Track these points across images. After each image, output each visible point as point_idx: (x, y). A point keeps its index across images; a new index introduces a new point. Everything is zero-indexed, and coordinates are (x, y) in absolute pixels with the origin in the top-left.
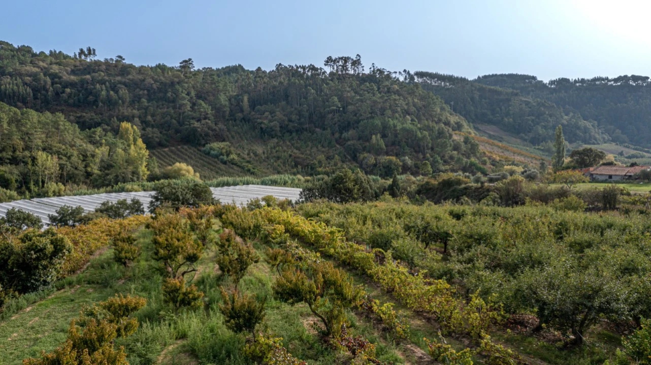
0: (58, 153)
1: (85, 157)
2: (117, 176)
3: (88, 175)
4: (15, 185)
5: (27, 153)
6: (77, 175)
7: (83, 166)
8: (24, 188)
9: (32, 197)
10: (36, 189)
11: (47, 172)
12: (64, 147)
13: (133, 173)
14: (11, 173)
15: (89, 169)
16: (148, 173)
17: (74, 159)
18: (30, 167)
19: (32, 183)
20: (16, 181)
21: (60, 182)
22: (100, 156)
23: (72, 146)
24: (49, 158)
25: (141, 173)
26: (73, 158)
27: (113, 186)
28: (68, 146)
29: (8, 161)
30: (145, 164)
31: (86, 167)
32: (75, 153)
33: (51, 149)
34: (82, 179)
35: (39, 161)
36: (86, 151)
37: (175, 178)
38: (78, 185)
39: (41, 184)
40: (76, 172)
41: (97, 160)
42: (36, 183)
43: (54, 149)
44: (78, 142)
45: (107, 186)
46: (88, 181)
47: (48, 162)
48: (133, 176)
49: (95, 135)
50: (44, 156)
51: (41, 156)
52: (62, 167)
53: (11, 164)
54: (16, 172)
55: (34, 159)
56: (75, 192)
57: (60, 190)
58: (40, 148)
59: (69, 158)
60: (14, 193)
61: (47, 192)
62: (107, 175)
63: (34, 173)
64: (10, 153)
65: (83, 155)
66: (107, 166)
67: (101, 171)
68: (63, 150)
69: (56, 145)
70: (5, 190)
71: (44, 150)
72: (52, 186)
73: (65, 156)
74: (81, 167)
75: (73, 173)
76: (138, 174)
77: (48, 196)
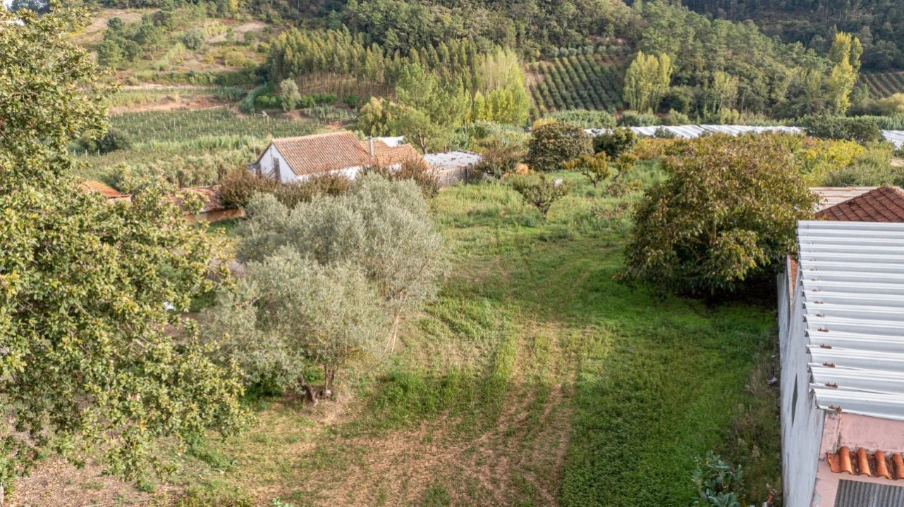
0: (741, 74)
1: (772, 80)
2: (805, 106)
3: (772, 102)
4: (688, 108)
5: (707, 73)
6: (758, 102)
7: (767, 91)
8: (697, 112)
9: (702, 123)
10: (709, 115)
11: (723, 96)
12: (748, 67)
13: (828, 104)
14: (686, 95)
15: (773, 96)
16: (849, 105)
17: (758, 82)
18: (706, 89)
19: (706, 108)
20: (690, 104)
21: (736, 108)
22: (790, 79)
23: (758, 66)
24: (728, 80)
25: (839, 105)
26: (756, 81)
27: (796, 119)
28: (753, 66)
29: (686, 81)
30: (847, 92)
31: (771, 91)
32: (761, 75)
33: (734, 69)
34: (763, 107)
35: (716, 82)
36: (774, 72)
37: (887, 114)
38: (755, 113)
39: (714, 109)
40: (757, 98)
41: (786, 85)
42: (710, 109)
43: (737, 69)
44: (768, 60)
45: (790, 117)
46: (770, 110)
47: (726, 84)
48: (826, 107)
49: (792, 51)
50: (723, 77)
51: (720, 76)
52: (741, 91)
53: (688, 84)
54: (691, 93)
55: (711, 80)
56: (749, 121)
57: (733, 118)
58: (722, 67)
59: (752, 80)
60: (685, 117)
61: (719, 119)
62: (793, 103)
63: (710, 96)
64: (690, 72)
65: (770, 78)
66: (796, 92)
67: (787, 98)
68: (747, 70)
69: (741, 65)
70: (677, 112)
71: (726, 69)
72: (726, 112)
73: (748, 77)
74: (764, 92)
75: (754, 99)
76: (834, 106)
77: (720, 124)
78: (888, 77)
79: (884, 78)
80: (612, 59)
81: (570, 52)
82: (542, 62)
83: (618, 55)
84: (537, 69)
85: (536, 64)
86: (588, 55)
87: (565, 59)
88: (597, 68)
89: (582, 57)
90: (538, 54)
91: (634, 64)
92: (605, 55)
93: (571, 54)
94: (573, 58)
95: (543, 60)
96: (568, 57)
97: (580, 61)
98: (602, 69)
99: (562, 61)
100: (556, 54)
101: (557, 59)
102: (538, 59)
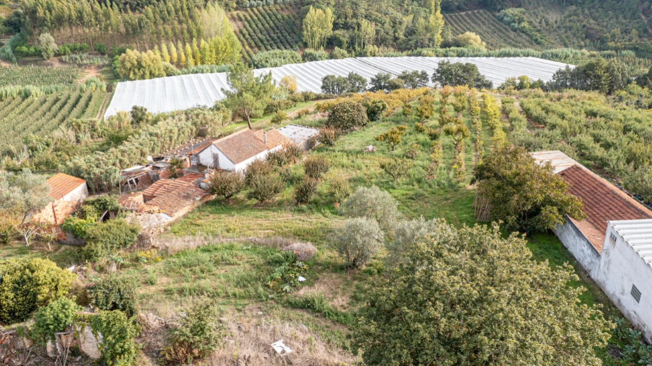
0: (375, 20)
1: (395, 23)
2: (417, 42)
3: (396, 39)
4: (346, 45)
5: (354, 20)
6: (387, 39)
7: (393, 31)
8: (351, 48)
9: (356, 56)
10: (359, 49)
11: (367, 36)
12: (380, 15)
13: (430, 40)
14: (344, 36)
15: (397, 35)
16: (442, 40)
17: (387, 26)
18: (356, 31)
19: (357, 44)
20: (347, 42)
21: (376, 44)
22: (406, 24)
23: (386, 14)
24: (369, 25)
25: (436, 40)
26: (385, 25)
27: (413, 50)
28: (383, 15)
29: (342, 26)
30: (440, 31)
31: (395, 32)
32: (388, 20)
33: (370, 17)
34: (391, 42)
35: (363, 28)
36: (395, 18)
37: (463, 46)
38: (388, 48)
39: (362, 45)
40: (387, 36)
41: (404, 27)
42: (359, 45)
43: (373, 17)
44: (391, 10)
45: (409, 49)
46: (395, 44)
47: (368, 29)
48: (429, 42)
49: (404, 3)
50: (366, 23)
51: (364, 23)
52: (377, 32)
53: (343, 28)
54: (347, 35)
55: (359, 25)
56: (385, 53)
57: (375, 51)
58: (363, 16)
59: (383, 24)
60: (345, 52)
61: (366, 53)
62: (410, 40)
63: (359, 36)
64: (343, 20)
65: (393, 22)
66: (411, 32)
67: (405, 36)
68: (380, 18)
69: (375, 14)
70: (339, 49)
71: (366, 17)
72: (370, 48)
73: (380, 23)
74: (391, 33)
75: (385, 38)
76: (433, 41)
77: (367, 56)
78: (456, 16)
79: (454, 17)
80: (287, 8)
81: (258, 3)
82: (238, 11)
83: (291, 6)
84: (236, 17)
85: (235, 13)
86: (271, 6)
87: (254, 9)
88: (279, 16)
89: (266, 7)
90: (235, 5)
91: (308, 15)
92: (282, 6)
93: (258, 5)
94: (261, 8)
95: (239, 9)
96: (256, 7)
97: (266, 11)
98: (282, 17)
99: (252, 10)
100: (248, 5)
101: (249, 9)
102: (236, 9)
